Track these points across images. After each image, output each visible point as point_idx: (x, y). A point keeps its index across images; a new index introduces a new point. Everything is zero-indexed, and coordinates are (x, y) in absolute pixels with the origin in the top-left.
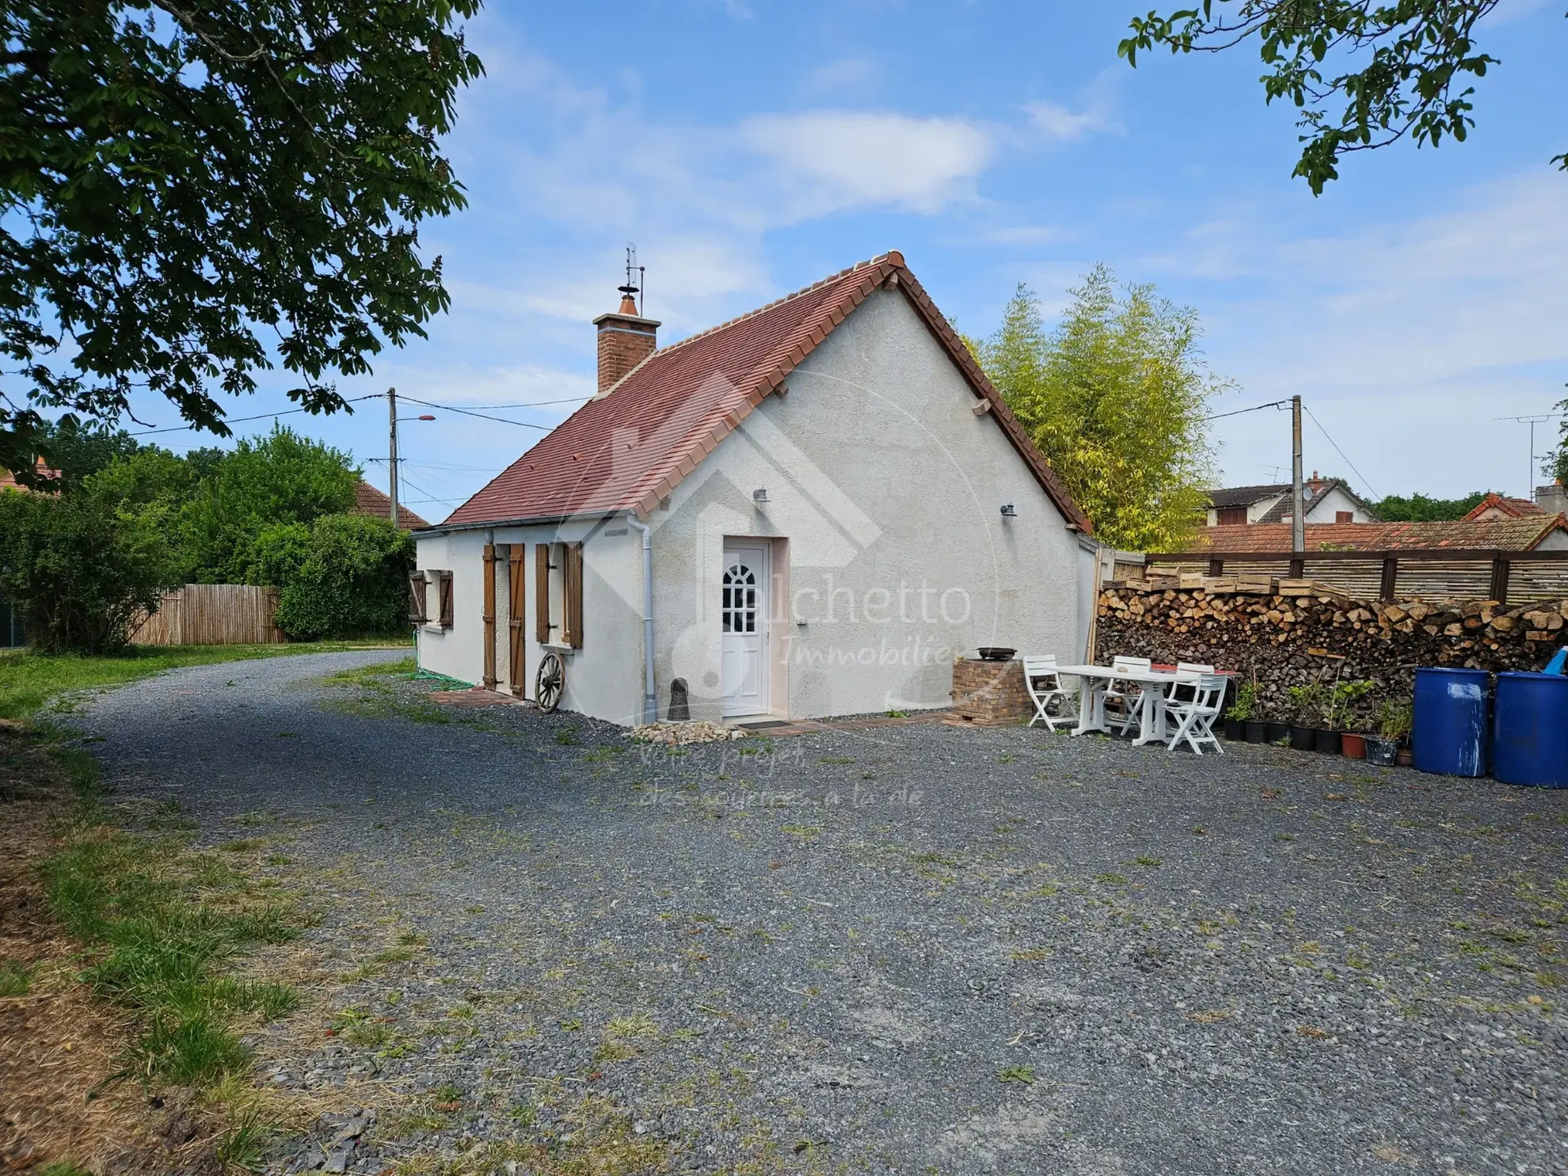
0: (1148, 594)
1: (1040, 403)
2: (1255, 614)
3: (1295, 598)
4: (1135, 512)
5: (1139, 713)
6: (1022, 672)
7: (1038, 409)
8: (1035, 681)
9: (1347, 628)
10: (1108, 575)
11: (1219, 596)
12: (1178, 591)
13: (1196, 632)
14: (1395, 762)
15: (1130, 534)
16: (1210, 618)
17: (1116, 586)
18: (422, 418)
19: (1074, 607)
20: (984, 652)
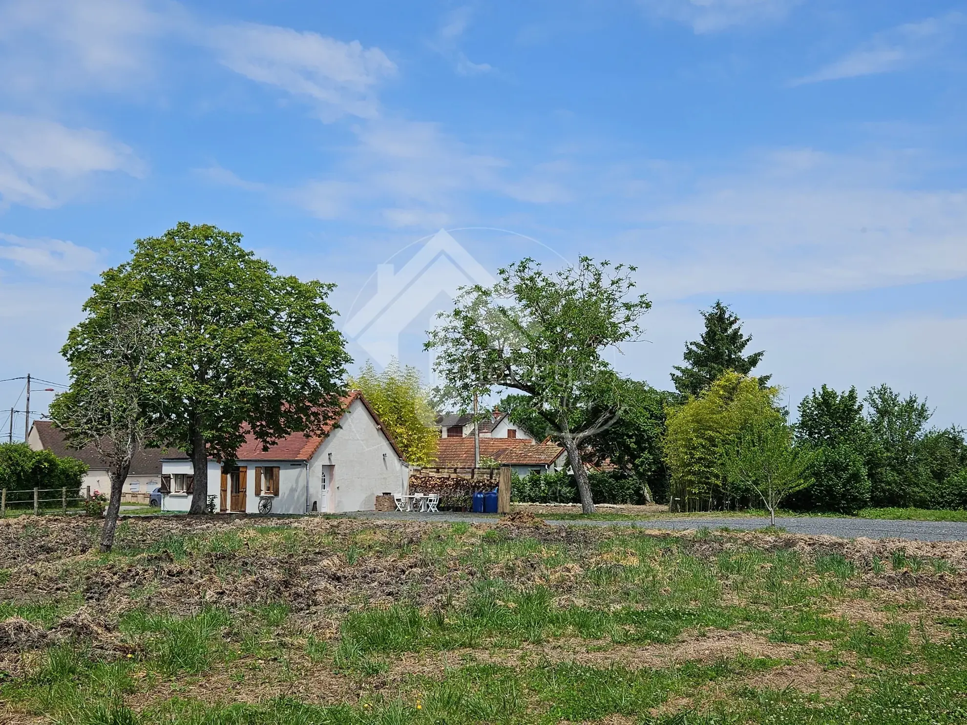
0: (422, 478)
1: (381, 408)
2: (446, 482)
3: (454, 478)
4: (415, 449)
5: (421, 507)
6: (394, 498)
7: (380, 410)
8: (397, 500)
9: (463, 485)
10: (412, 473)
11: (438, 478)
12: (429, 477)
13: (433, 487)
14: (470, 511)
15: (413, 457)
16: (436, 484)
17: (414, 476)
18: (46, 390)
19: (401, 482)
20: (384, 494)
